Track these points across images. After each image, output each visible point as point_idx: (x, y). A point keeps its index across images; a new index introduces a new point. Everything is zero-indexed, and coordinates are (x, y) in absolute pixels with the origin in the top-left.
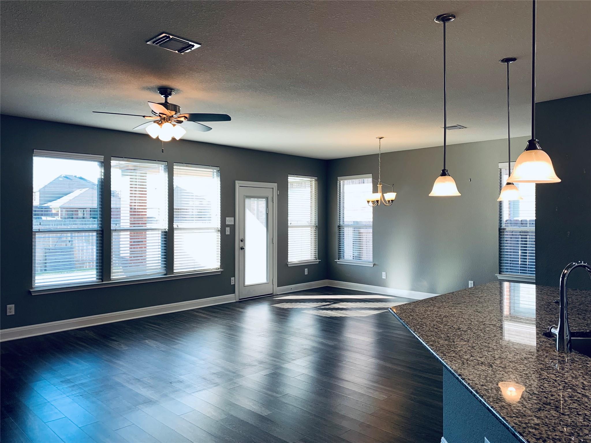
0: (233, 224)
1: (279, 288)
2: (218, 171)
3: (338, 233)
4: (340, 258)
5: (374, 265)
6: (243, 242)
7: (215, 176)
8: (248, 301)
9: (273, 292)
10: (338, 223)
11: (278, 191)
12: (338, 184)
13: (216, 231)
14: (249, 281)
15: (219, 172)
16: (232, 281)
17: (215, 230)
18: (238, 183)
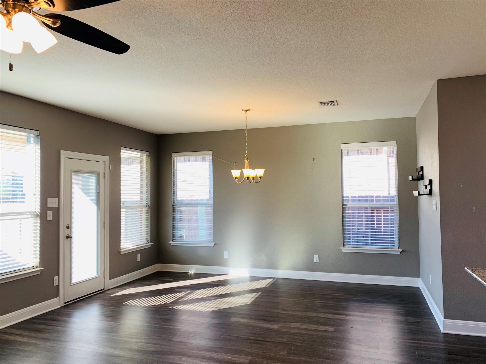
0: (57, 206)
1: (111, 280)
2: (37, 136)
4: (174, 239)
5: (215, 244)
6: (69, 229)
7: (32, 142)
8: (77, 304)
9: (105, 287)
10: (173, 201)
11: (111, 166)
13: (33, 216)
14: (75, 279)
15: (39, 137)
16: (55, 281)
17: (31, 215)
18: (64, 154)
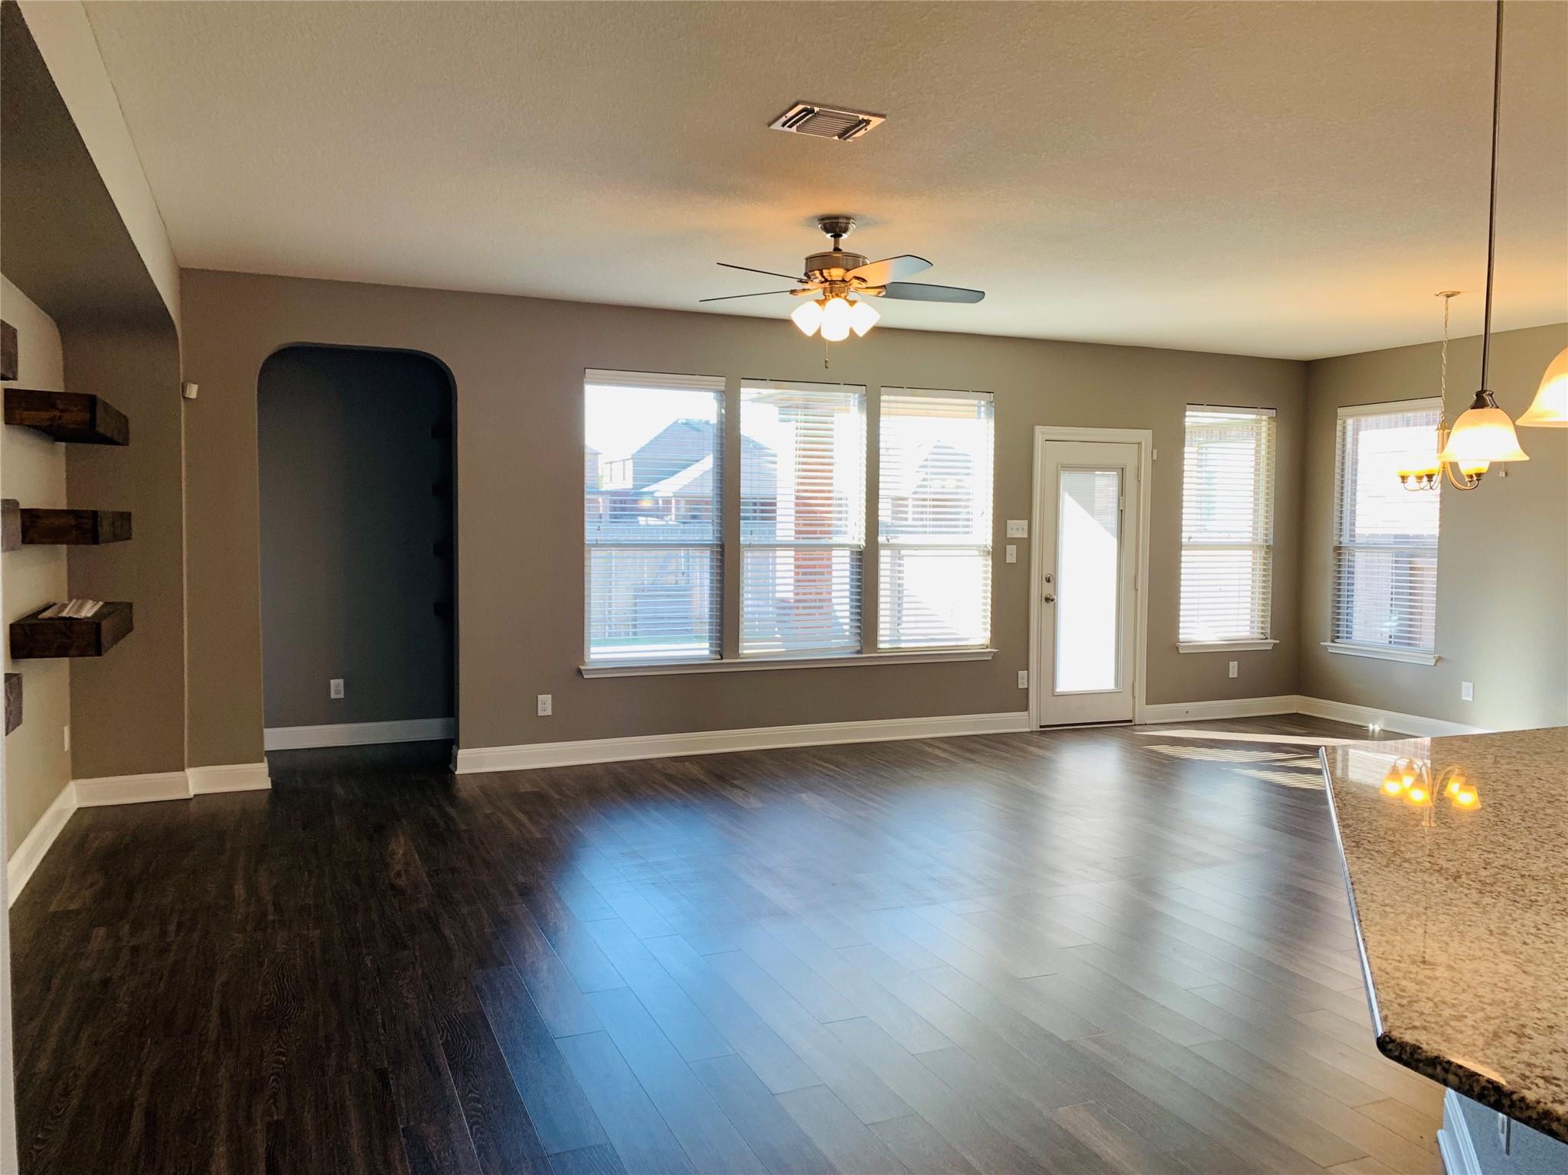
0: (1025, 536)
1: (1148, 706)
2: (991, 402)
3: (1335, 568)
4: (1338, 637)
5: (1439, 660)
6: (1051, 585)
7: (983, 415)
8: (1061, 733)
9: (1134, 717)
10: (1336, 538)
11: (1155, 451)
12: (1339, 428)
13: (982, 554)
14: (1064, 685)
15: (993, 404)
16: (1020, 681)
17: (979, 551)
18: (1041, 433)
